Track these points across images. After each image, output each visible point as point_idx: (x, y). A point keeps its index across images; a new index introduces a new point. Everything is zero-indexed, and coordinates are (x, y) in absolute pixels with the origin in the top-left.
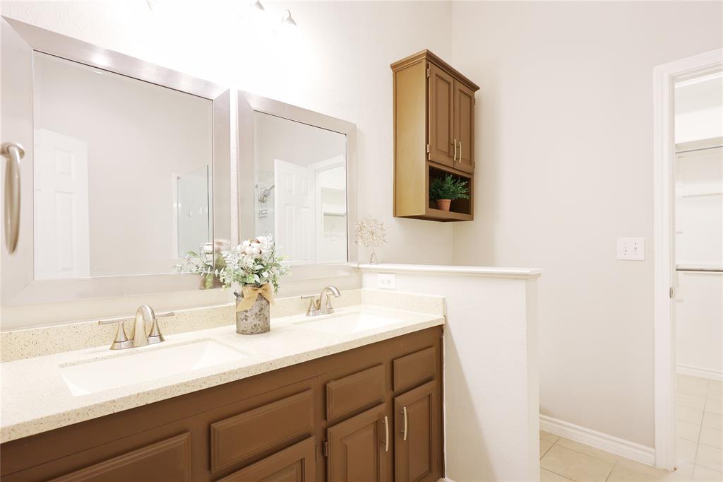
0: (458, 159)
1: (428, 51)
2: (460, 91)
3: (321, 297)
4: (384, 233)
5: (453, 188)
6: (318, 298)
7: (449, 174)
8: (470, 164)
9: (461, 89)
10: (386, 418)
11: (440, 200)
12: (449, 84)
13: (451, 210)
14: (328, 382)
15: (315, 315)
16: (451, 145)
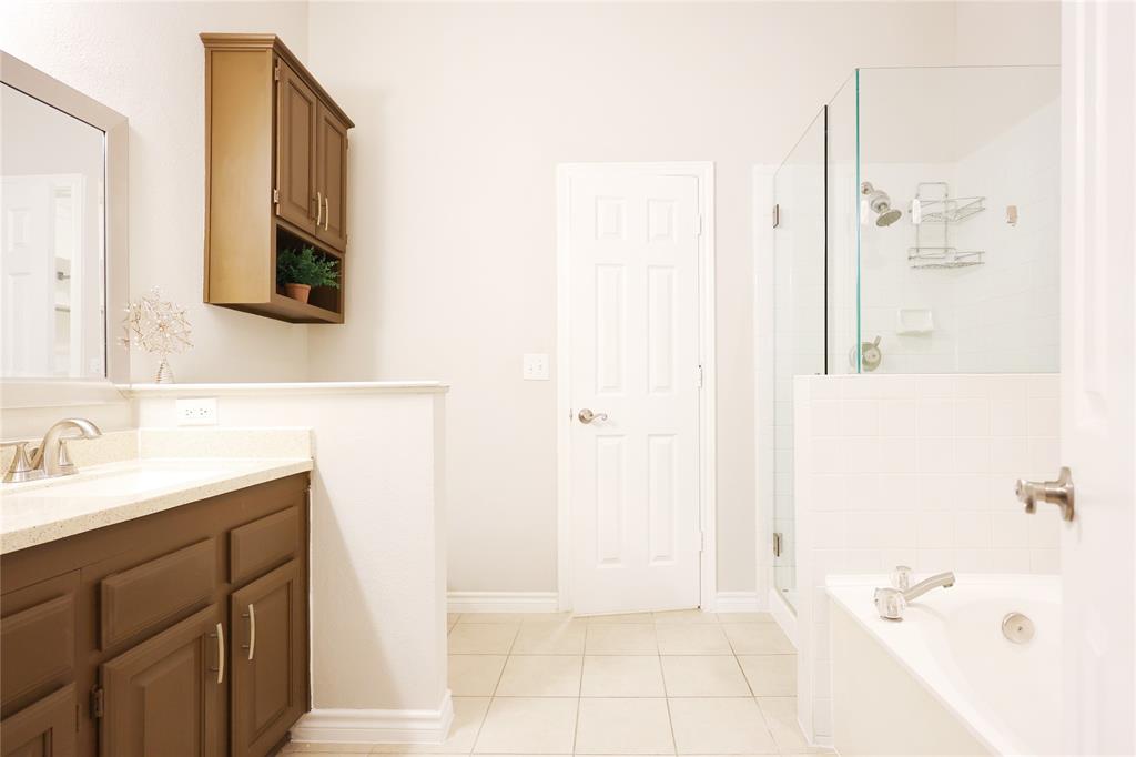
0: (323, 224)
1: (277, 38)
2: (326, 119)
3: (45, 443)
4: (187, 328)
5: (315, 269)
6: (38, 446)
7: (309, 245)
8: (341, 236)
9: (328, 117)
10: (219, 626)
11: (292, 285)
12: (310, 103)
13: (310, 302)
14: (104, 578)
15: (28, 478)
16: (312, 199)
